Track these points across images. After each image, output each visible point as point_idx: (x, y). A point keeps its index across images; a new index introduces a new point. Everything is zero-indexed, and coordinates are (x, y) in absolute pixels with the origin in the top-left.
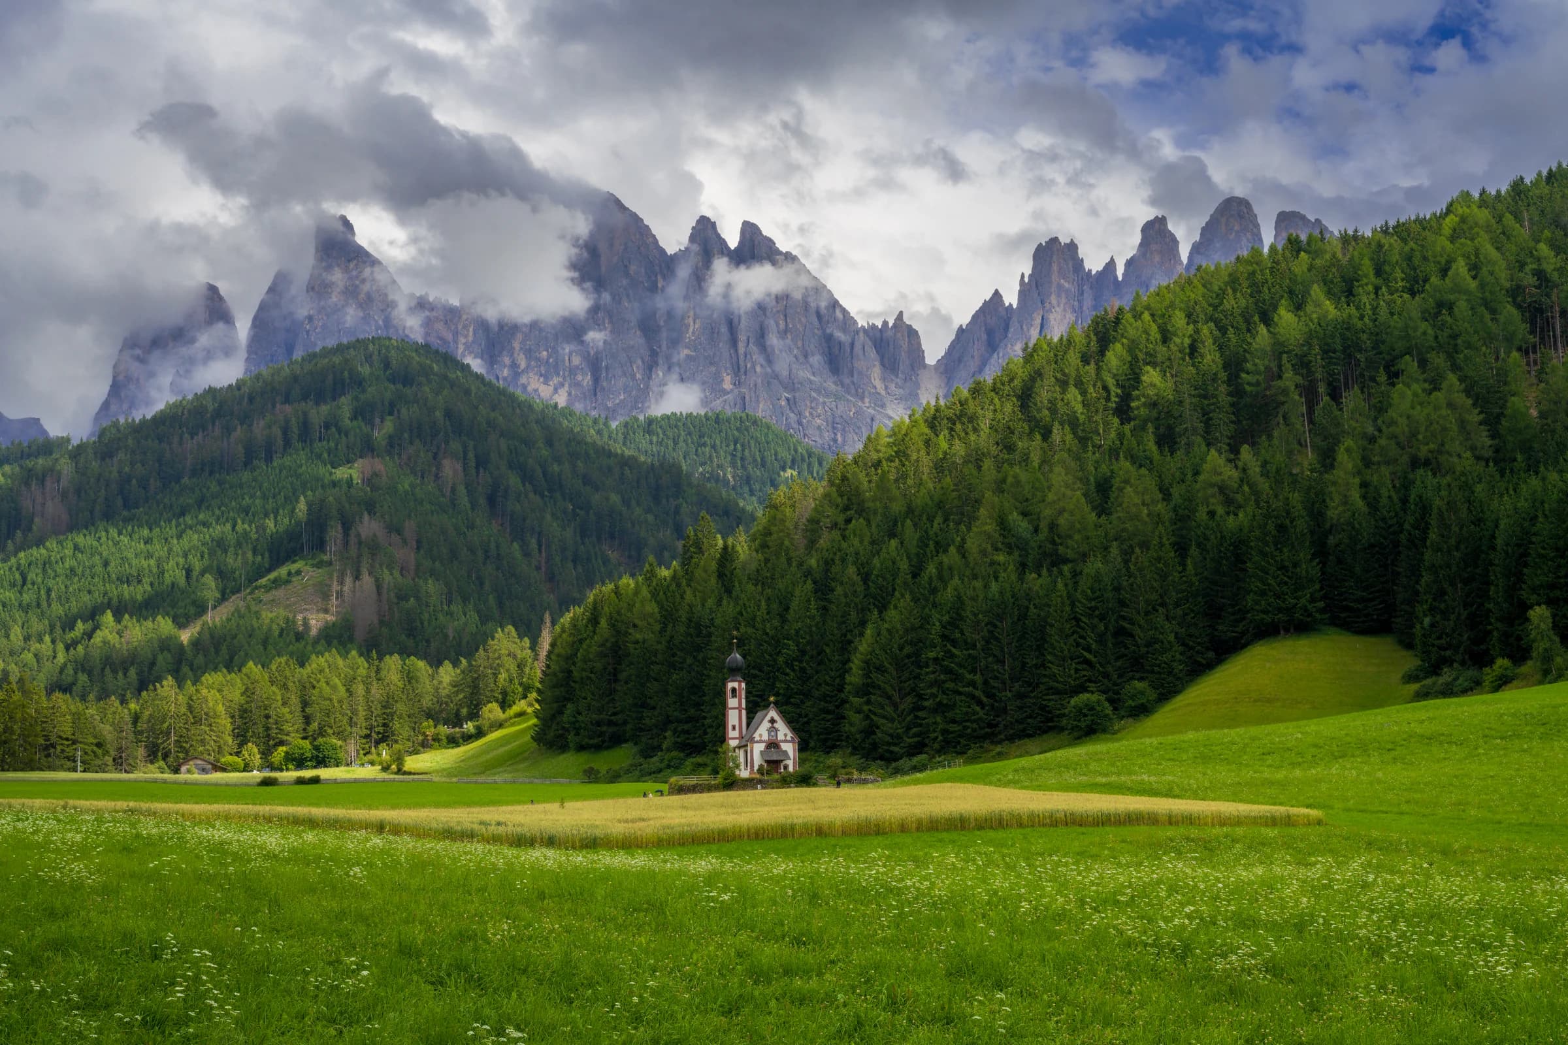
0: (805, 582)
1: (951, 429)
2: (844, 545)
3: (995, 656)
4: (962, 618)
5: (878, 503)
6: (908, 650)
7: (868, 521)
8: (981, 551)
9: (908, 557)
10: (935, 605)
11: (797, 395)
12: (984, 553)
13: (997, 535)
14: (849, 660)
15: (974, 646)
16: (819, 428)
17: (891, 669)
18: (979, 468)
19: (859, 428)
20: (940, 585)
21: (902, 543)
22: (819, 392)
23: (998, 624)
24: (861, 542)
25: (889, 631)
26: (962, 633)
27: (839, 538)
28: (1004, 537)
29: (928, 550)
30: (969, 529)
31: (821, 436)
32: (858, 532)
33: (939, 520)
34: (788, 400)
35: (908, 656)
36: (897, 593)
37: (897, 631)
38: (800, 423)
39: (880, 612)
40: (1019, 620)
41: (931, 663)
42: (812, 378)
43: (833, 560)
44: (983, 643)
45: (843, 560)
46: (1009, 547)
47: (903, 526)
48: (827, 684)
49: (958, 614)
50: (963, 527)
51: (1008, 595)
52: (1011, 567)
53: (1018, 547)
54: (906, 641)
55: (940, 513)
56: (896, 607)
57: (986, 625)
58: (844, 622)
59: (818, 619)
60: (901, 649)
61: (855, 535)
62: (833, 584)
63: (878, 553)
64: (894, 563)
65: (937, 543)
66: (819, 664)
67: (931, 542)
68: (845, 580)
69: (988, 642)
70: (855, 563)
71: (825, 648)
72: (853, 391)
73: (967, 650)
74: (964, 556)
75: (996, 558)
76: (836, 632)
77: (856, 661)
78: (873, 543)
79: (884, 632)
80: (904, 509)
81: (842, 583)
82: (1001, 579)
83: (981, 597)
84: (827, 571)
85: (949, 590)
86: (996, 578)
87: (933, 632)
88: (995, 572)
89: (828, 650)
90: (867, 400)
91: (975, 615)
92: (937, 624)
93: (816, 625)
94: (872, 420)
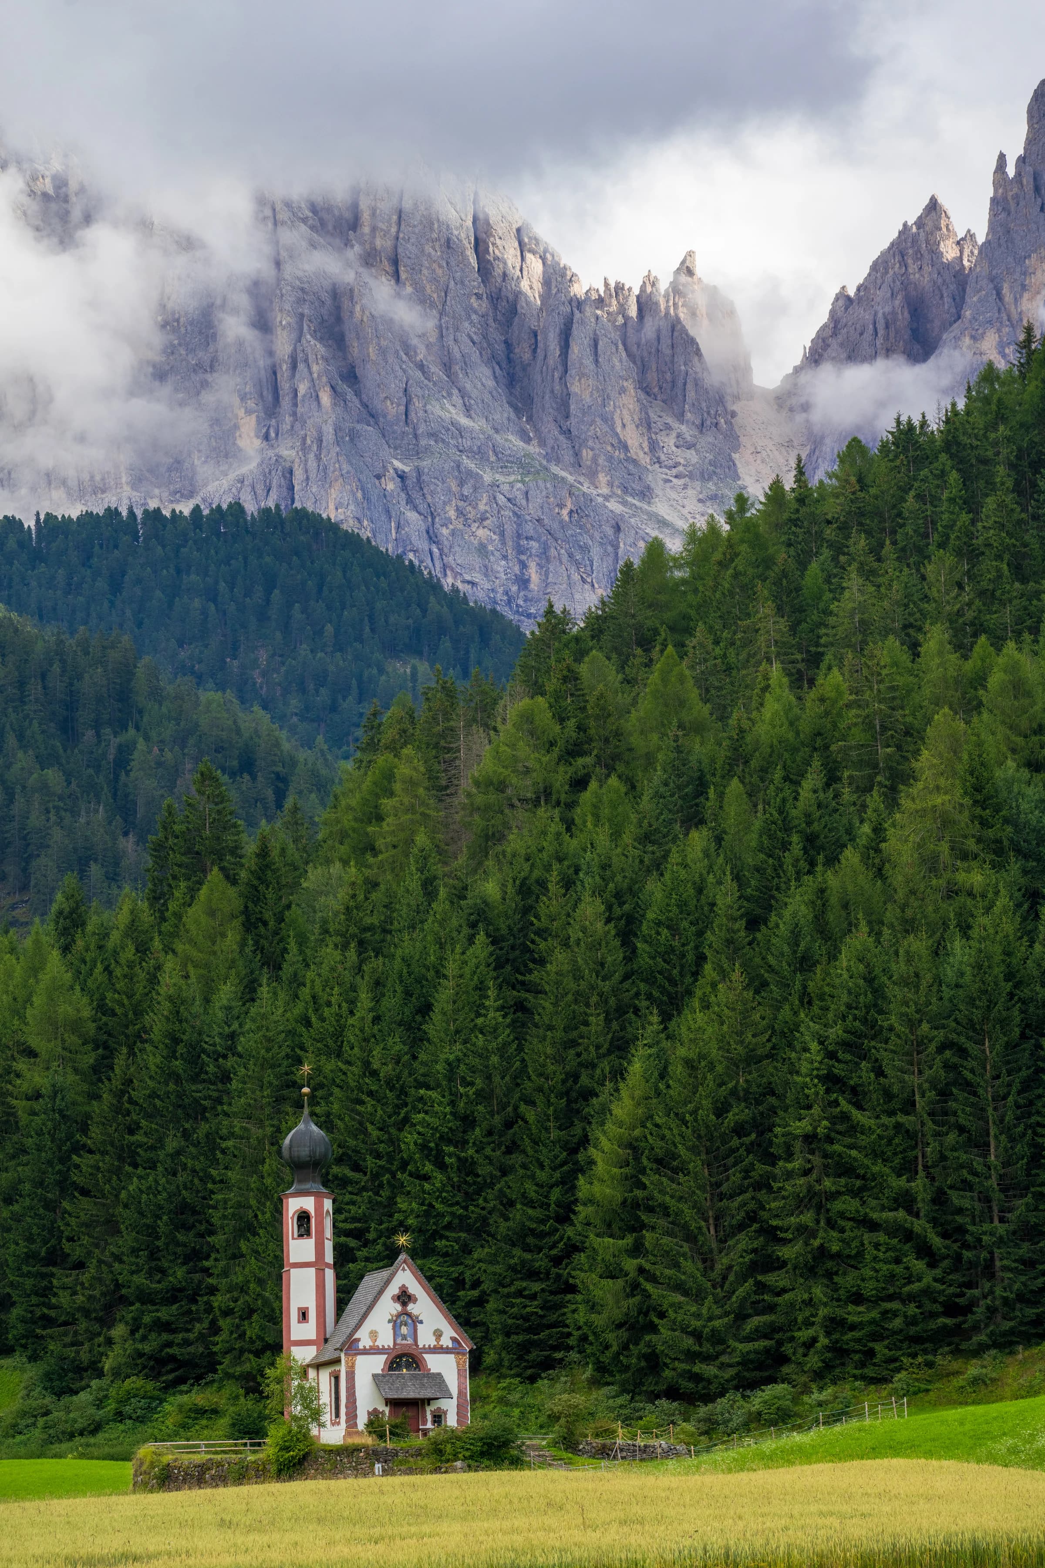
0: (471, 940)
1: (839, 549)
2: (572, 844)
3: (962, 1129)
4: (878, 1033)
5: (655, 737)
6: (737, 1114)
7: (632, 786)
8: (923, 860)
9: (737, 877)
10: (806, 1000)
11: (425, 464)
12: (931, 864)
13: (964, 818)
14: (585, 1141)
15: (909, 1106)
16: (482, 549)
17: (696, 1164)
18: (914, 648)
19: (584, 549)
20: (819, 949)
21: (719, 840)
22: (479, 454)
23: (969, 1045)
24: (616, 835)
25: (690, 1065)
26: (880, 1072)
27: (556, 827)
28: (984, 823)
29: (788, 859)
30: (892, 802)
31: (487, 571)
32: (606, 811)
33: (812, 780)
34: (402, 476)
35: (739, 1130)
36: (708, 968)
37: (711, 1067)
38: (432, 537)
39: (666, 1018)
40: (1023, 1036)
41: (798, 1145)
42: (464, 421)
43: (542, 884)
44: (931, 1095)
45: (568, 884)
46: (998, 849)
47: (721, 795)
48: (531, 1204)
49: (864, 1021)
50: (875, 800)
51: (998, 971)
52: (1003, 901)
53: (1018, 851)
54: (734, 1092)
55: (816, 763)
56: (706, 1006)
57: (941, 1049)
58: (573, 1043)
59: (505, 1034)
60: (721, 1111)
61: (597, 817)
62: (543, 945)
63: (658, 866)
64: (700, 891)
65: (810, 840)
66: (509, 1151)
67: (795, 838)
68: (574, 933)
69: (944, 1094)
70: (598, 892)
71: (523, 1107)
72: (568, 456)
73: (891, 1113)
74: (880, 873)
75: (961, 877)
76: (551, 1068)
77: (605, 1143)
78: (646, 838)
79: (678, 1070)
80: (723, 754)
81: (566, 944)
82: (975, 933)
83: (927, 978)
84: (527, 910)
85: (844, 960)
86: (965, 929)
87: (804, 1068)
88: (959, 915)
89: (531, 1115)
90: (603, 478)
91: (913, 1025)
92: (814, 1046)
93: (502, 1050)
94: (618, 529)
